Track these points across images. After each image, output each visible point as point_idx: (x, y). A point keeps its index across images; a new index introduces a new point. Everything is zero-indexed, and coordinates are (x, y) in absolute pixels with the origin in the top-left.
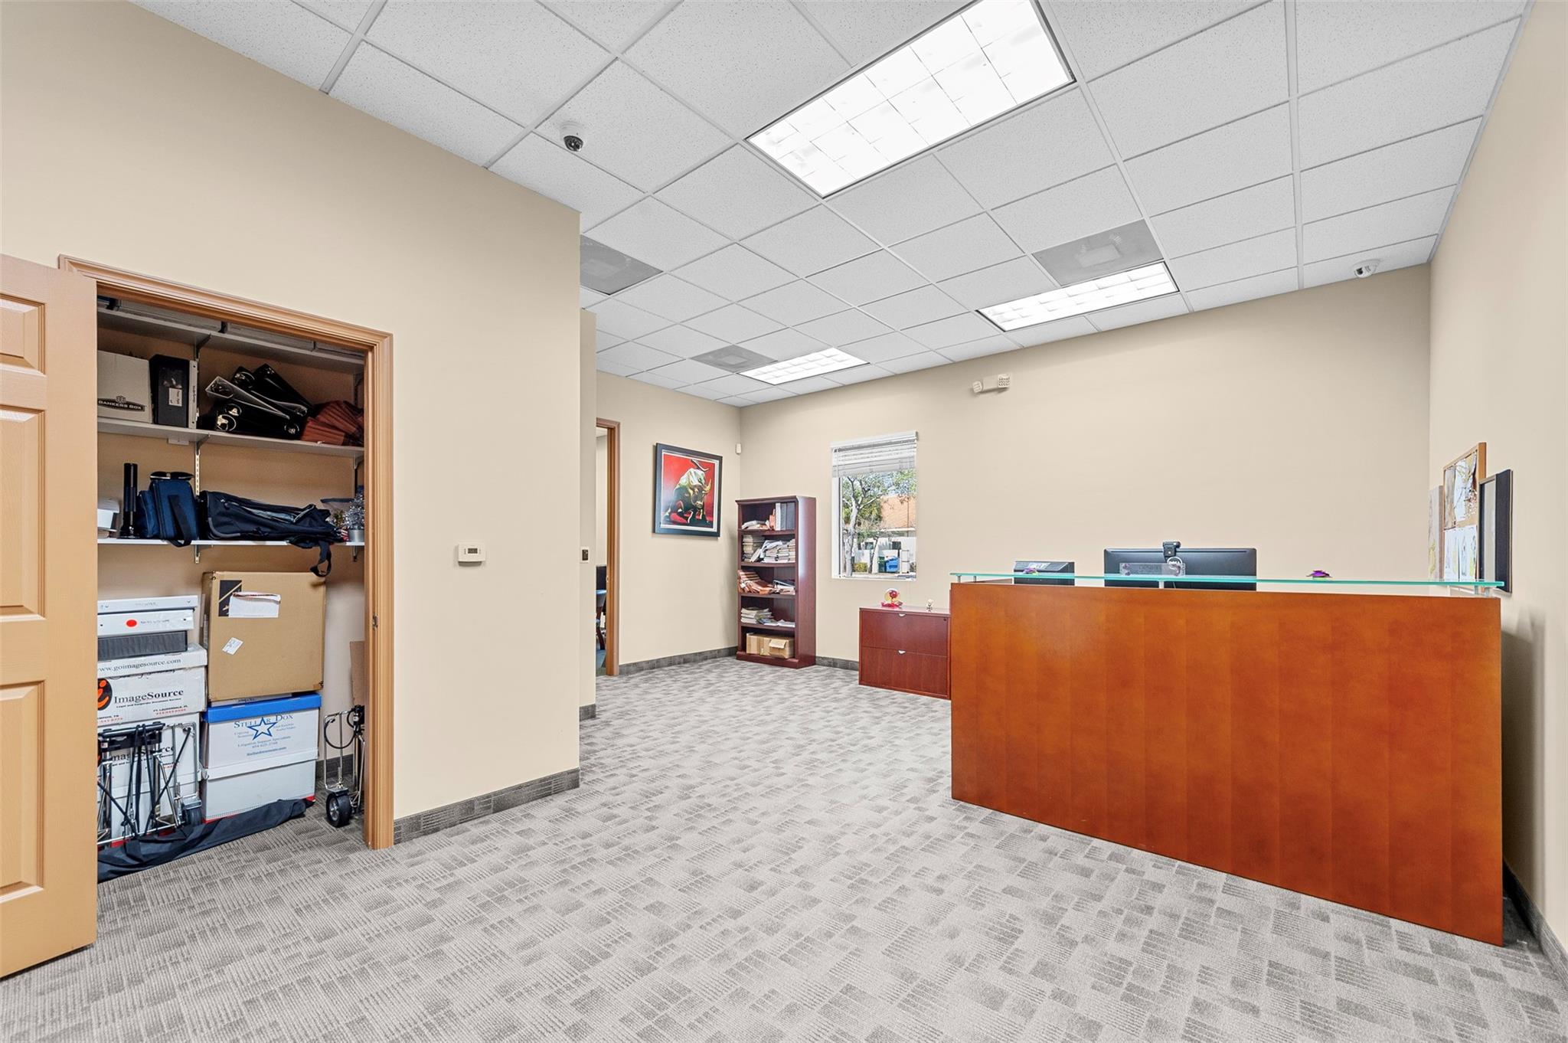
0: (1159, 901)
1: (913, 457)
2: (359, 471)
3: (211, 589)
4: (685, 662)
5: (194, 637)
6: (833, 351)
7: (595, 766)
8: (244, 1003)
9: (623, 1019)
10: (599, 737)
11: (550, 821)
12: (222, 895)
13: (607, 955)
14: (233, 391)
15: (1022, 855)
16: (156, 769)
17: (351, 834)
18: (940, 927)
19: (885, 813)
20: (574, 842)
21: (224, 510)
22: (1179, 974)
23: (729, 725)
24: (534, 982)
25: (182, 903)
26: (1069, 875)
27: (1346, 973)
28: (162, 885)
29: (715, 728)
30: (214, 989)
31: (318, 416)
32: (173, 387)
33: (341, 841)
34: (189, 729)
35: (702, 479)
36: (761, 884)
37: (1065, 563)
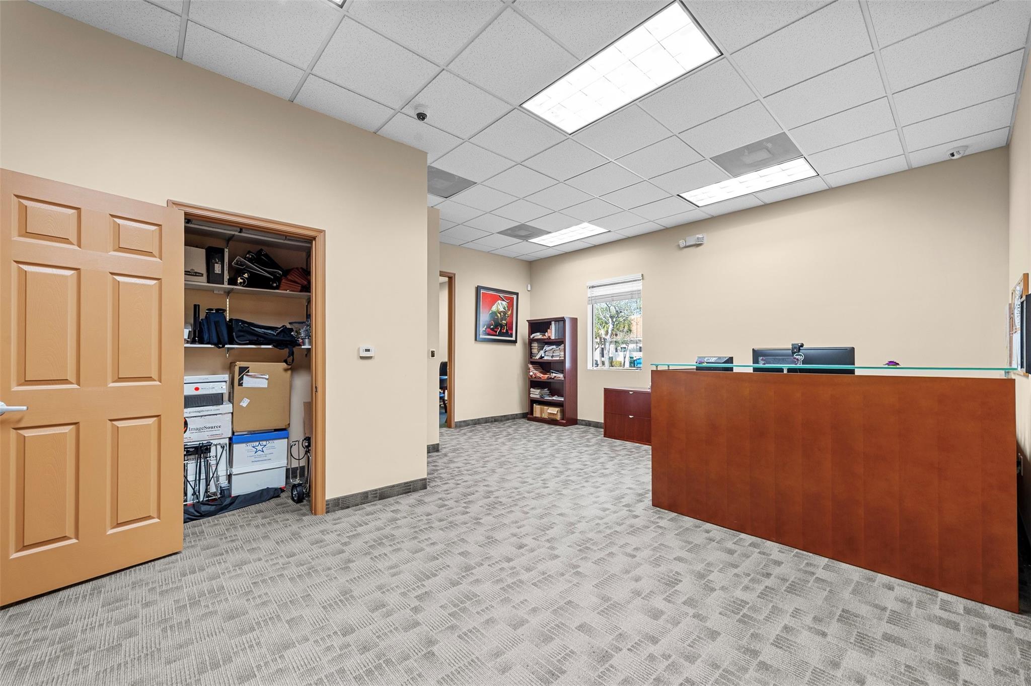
0: (777, 571)
1: (640, 290)
2: (308, 306)
3: (234, 371)
4: (496, 421)
5: (226, 397)
6: (585, 224)
7: (436, 478)
8: (252, 583)
9: (442, 606)
10: (440, 462)
11: (409, 506)
12: (240, 533)
13: (435, 575)
14: (245, 264)
15: (691, 540)
16: (208, 466)
17: (303, 507)
18: (630, 575)
19: (607, 512)
20: (422, 518)
21: (241, 328)
22: (779, 611)
23: (518, 458)
24: (396, 585)
25: (221, 536)
26: (719, 553)
27: (895, 620)
28: (212, 526)
29: (509, 460)
30: (238, 575)
31: (288, 276)
32: (217, 263)
33: (299, 510)
34: (224, 446)
35: (506, 307)
36: (526, 545)
37: (725, 357)
